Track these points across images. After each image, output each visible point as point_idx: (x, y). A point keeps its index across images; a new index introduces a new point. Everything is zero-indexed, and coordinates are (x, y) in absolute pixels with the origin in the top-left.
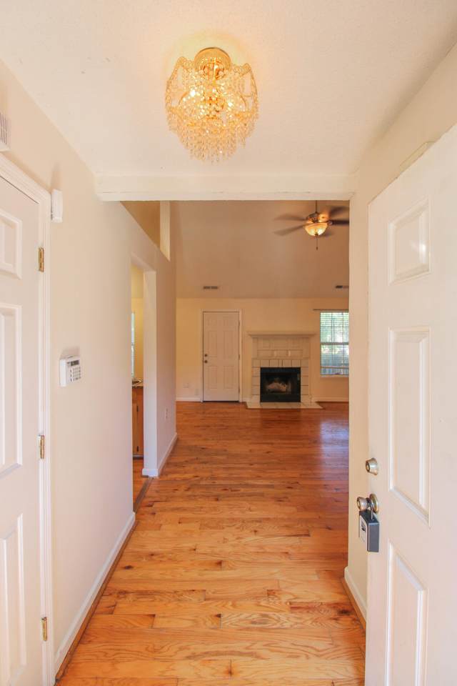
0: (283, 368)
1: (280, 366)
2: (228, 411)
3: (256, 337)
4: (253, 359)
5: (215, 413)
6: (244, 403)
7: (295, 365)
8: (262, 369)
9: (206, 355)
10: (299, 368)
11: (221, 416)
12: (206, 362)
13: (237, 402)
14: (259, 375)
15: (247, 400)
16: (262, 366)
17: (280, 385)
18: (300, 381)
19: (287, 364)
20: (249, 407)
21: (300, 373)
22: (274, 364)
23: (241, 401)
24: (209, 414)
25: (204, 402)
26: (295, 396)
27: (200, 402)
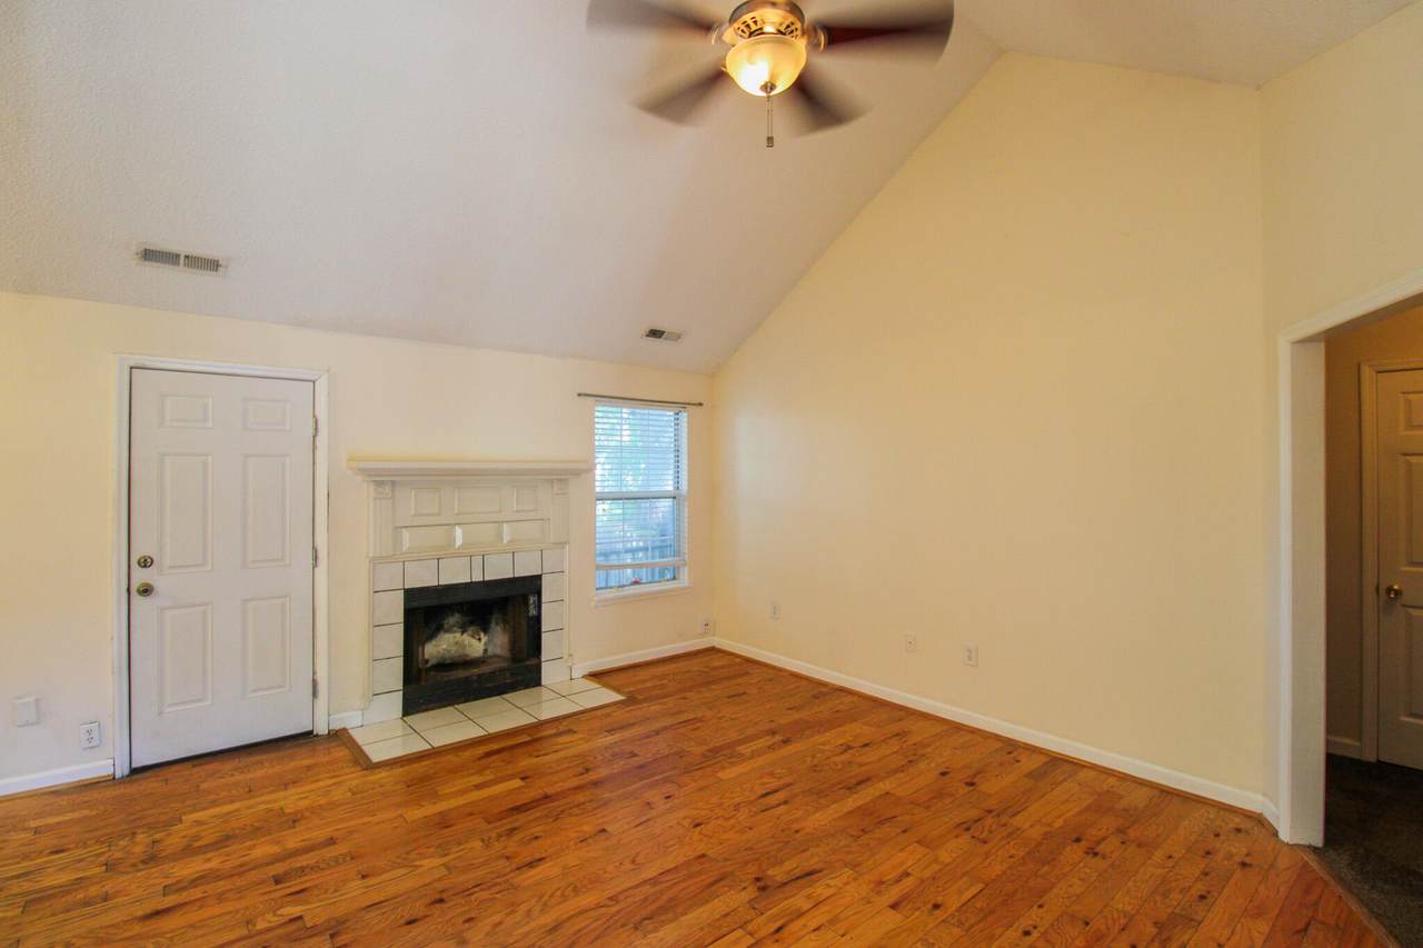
0: (485, 583)
1: (477, 578)
2: (290, 800)
3: (388, 480)
4: (376, 562)
5: (224, 841)
6: (339, 736)
7: (524, 569)
8: (410, 594)
9: (146, 563)
10: (539, 578)
11: (263, 850)
12: (146, 591)
13: (307, 736)
14: (400, 616)
15: (350, 720)
16: (412, 584)
17: (466, 638)
18: (538, 619)
19: (499, 569)
20: (376, 755)
21: (539, 593)
22: (456, 573)
23: (321, 729)
24: (189, 851)
25: (134, 771)
26: (522, 669)
27: (112, 781)
